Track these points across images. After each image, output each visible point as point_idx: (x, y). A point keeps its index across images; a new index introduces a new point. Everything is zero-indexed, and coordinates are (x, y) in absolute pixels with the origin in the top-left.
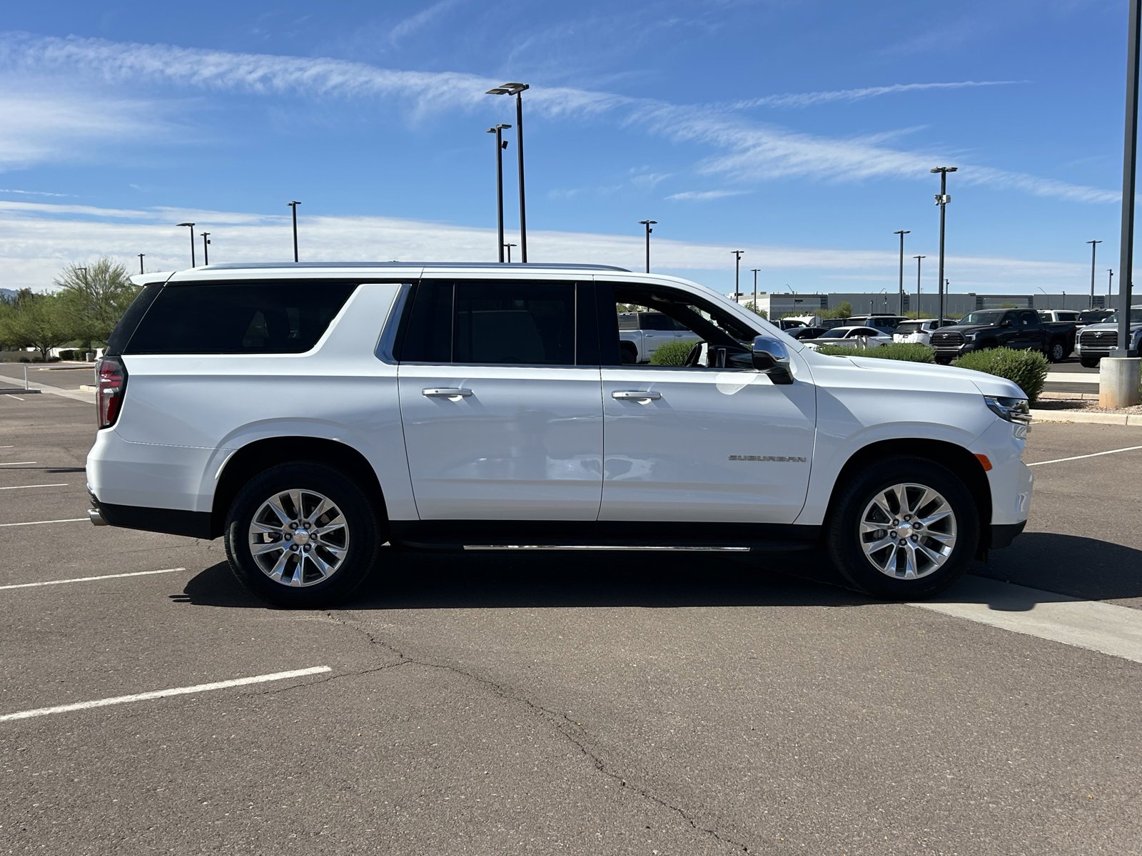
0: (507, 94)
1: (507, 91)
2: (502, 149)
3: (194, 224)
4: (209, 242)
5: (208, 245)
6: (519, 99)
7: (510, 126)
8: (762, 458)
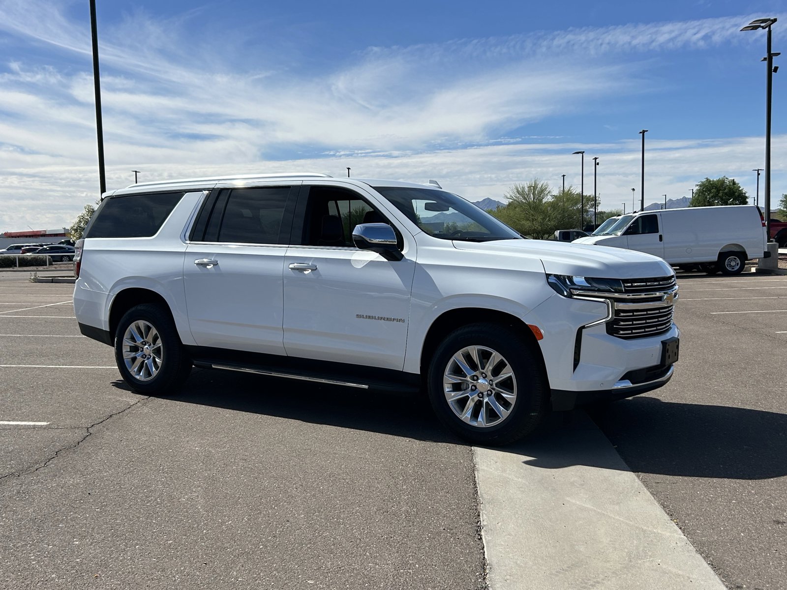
0: (761, 28)
1: (759, 26)
2: (773, 73)
3: (584, 152)
4: (598, 164)
5: (597, 166)
6: (770, 32)
7: (779, 54)
8: (376, 318)
